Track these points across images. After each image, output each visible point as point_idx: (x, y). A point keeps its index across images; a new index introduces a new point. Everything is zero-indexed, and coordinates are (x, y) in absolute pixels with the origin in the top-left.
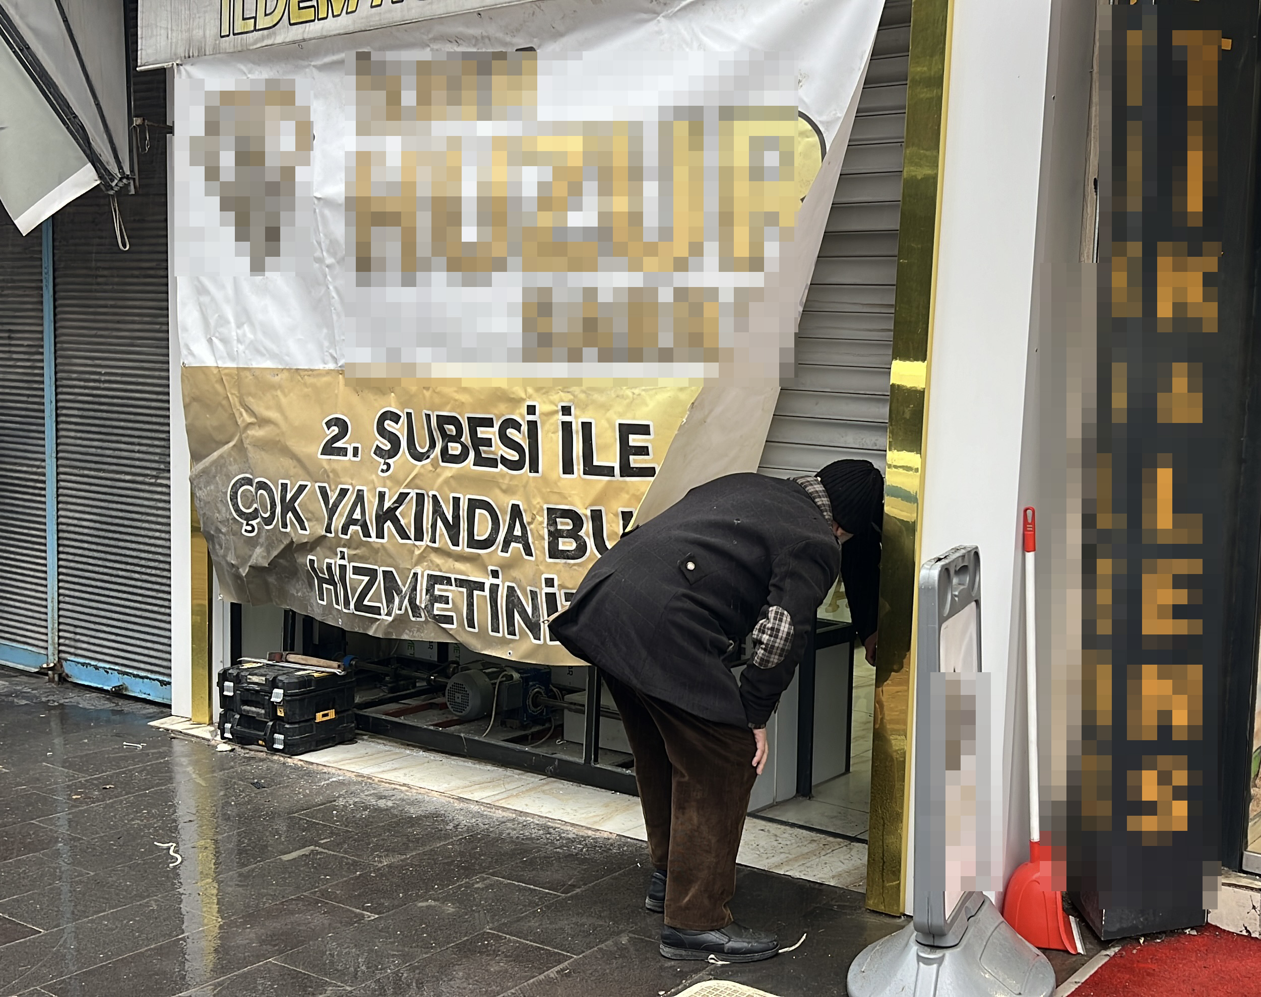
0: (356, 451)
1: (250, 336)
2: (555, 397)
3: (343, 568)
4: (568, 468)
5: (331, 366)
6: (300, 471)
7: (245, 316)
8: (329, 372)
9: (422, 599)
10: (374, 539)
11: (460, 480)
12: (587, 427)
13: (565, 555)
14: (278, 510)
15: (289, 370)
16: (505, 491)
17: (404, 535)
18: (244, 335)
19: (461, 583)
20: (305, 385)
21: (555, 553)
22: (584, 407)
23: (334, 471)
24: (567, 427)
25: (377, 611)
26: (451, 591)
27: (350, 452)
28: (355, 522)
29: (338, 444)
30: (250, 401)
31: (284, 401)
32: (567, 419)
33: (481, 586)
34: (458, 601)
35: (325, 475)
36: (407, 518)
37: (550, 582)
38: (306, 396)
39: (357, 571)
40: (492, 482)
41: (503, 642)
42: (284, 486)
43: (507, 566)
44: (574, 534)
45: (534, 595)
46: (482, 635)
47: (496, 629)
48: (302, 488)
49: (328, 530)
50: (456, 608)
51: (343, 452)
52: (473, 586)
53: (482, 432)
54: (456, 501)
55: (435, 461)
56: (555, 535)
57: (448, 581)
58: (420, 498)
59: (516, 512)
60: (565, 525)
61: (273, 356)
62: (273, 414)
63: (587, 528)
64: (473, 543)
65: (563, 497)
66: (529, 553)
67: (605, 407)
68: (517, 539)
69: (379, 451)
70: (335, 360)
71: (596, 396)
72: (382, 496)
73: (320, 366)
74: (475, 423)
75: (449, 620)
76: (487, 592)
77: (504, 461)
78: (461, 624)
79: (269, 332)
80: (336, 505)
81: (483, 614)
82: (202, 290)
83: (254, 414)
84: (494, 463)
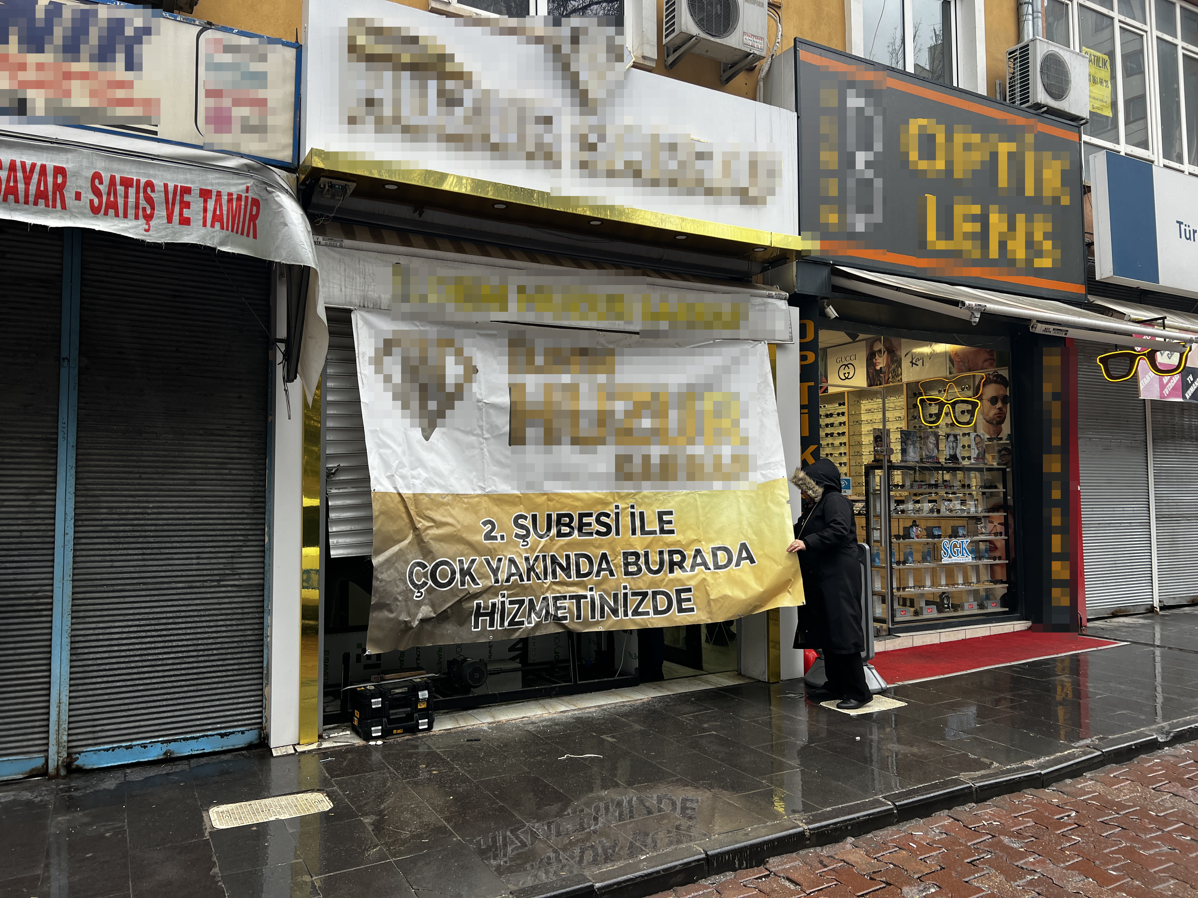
0: (502, 537)
1: (424, 475)
2: (628, 501)
3: (503, 603)
4: (634, 533)
5: (479, 492)
6: (470, 551)
8: (478, 496)
9: (552, 611)
10: (526, 582)
11: (569, 545)
12: (642, 514)
13: (632, 574)
14: (458, 576)
15: (452, 495)
16: (596, 548)
17: (539, 579)
18: (420, 474)
19: (571, 597)
20: (464, 502)
21: (627, 573)
22: (640, 505)
23: (494, 549)
24: (633, 514)
25: (522, 623)
26: (566, 603)
27: (499, 538)
28: (513, 575)
29: (493, 534)
30: (430, 513)
31: (454, 512)
32: (633, 510)
33: (585, 597)
34: (571, 607)
35: (491, 552)
36: (540, 569)
37: (625, 588)
38: (466, 509)
39: (511, 603)
40: (591, 544)
41: (598, 623)
42: (461, 562)
43: (598, 584)
44: (636, 563)
45: (616, 596)
46: (586, 621)
47: (593, 617)
48: (473, 561)
49: (497, 581)
50: (570, 611)
51: (495, 538)
52: (578, 598)
53: (585, 520)
54: (568, 557)
55: (552, 539)
56: (627, 564)
57: (565, 598)
58: (544, 557)
59: (604, 556)
60: (632, 559)
61: (440, 486)
63: (642, 560)
64: (579, 574)
65: (632, 546)
66: (612, 574)
67: (650, 505)
68: (604, 570)
69: (517, 536)
70: (483, 489)
71: (646, 500)
72: (527, 559)
73: (472, 492)
74: (581, 516)
75: (565, 618)
76: (589, 599)
77: (598, 533)
78: (572, 619)
80: (498, 568)
81: (586, 611)
82: (383, 445)
83: (433, 520)
84: (591, 534)
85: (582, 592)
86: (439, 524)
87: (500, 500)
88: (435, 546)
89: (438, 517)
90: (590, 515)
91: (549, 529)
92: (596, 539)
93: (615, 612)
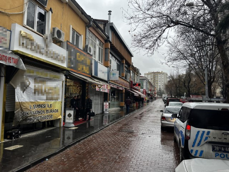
3: (32, 118)
4: (48, 107)
6: (28, 110)
7: (22, 97)
8: (29, 102)
11: (40, 109)
14: (26, 114)
20: (27, 103)
24: (47, 105)
37: (46, 115)
43: (43, 115)
47: (43, 119)
49: (31, 115)
61: (25, 101)
62: (26, 106)
63: (48, 111)
64: (41, 113)
69: (34, 108)
78: (40, 120)
82: (17, 94)
83: (23, 106)
85: (41, 116)
86: (24, 106)
87: (32, 102)
88: (24, 110)
89: (24, 105)
90: (43, 105)
91: (38, 107)
93: (45, 118)
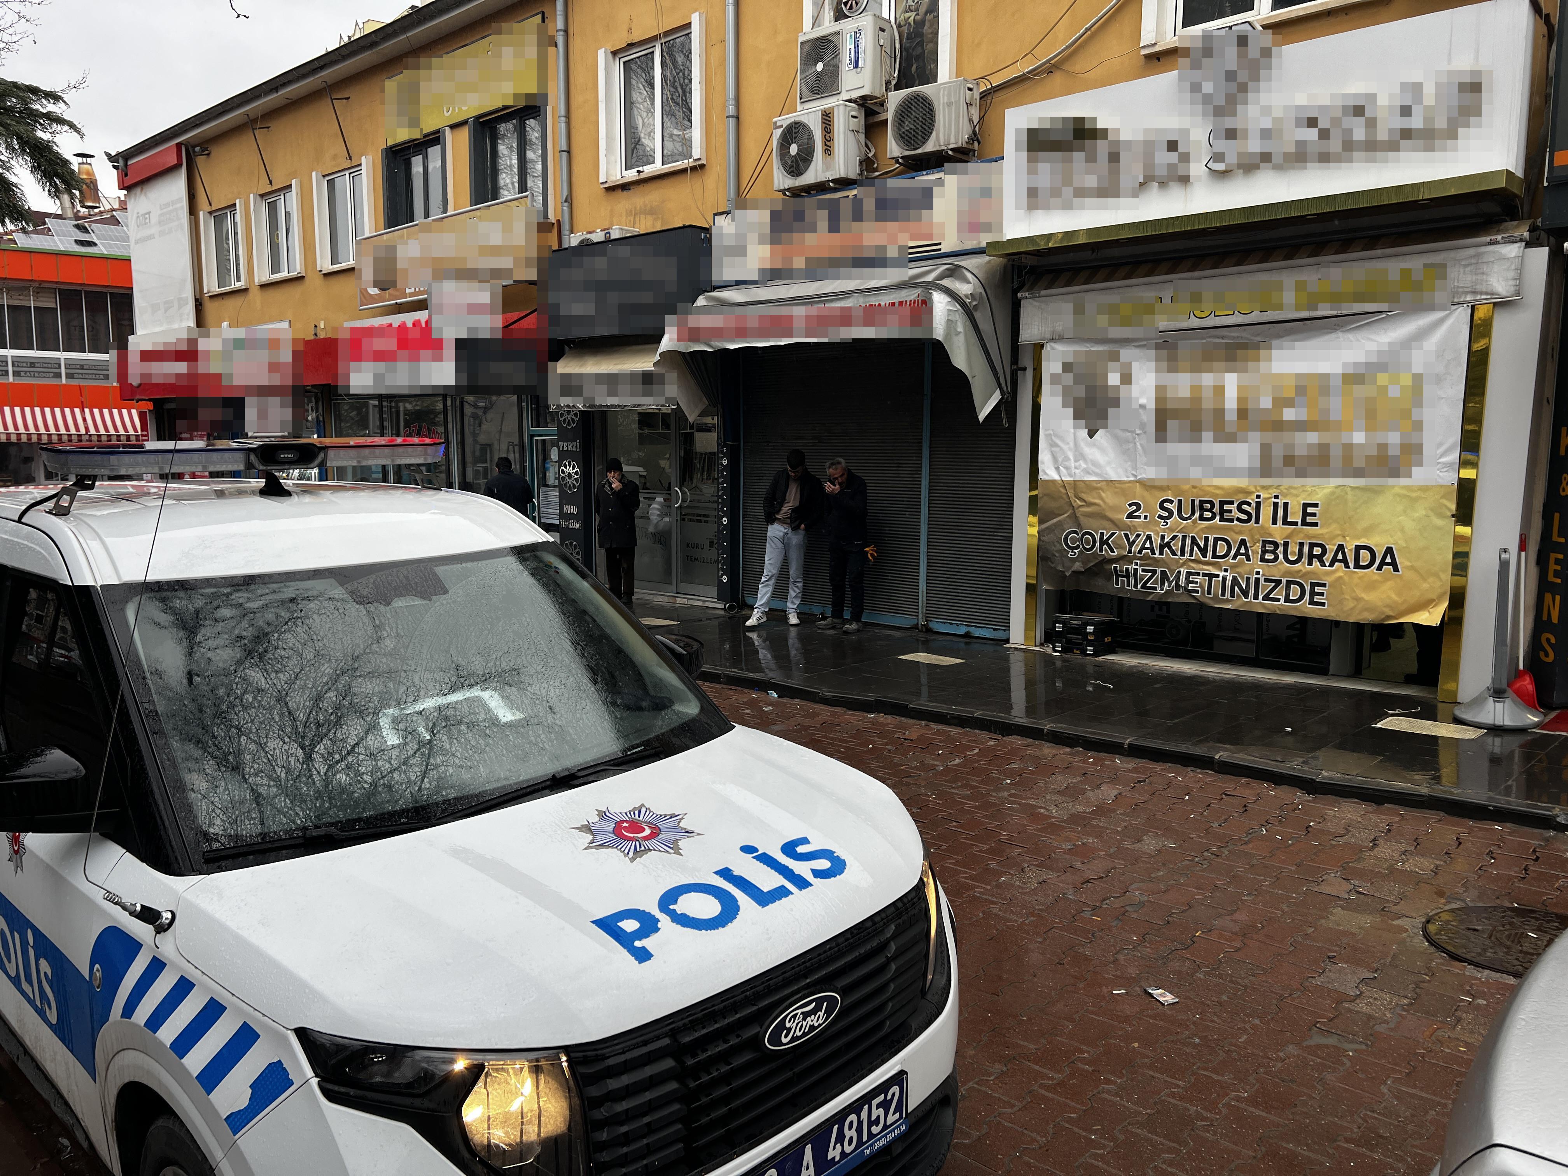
0: (1146, 517)
1: (1084, 466)
2: (1270, 491)
3: (1136, 570)
4: (1274, 522)
5: (1132, 479)
6: (1112, 526)
7: (1080, 456)
8: (1130, 482)
9: (1182, 582)
10: (1157, 555)
11: (1209, 529)
12: (1286, 505)
13: (1268, 561)
14: (1098, 544)
15: (1106, 481)
16: (1237, 533)
17: (1174, 553)
18: (1080, 465)
19: (1204, 575)
20: (1116, 488)
21: (1263, 560)
22: (1285, 496)
23: (1134, 526)
24: (1276, 505)
25: (1155, 588)
26: (1199, 579)
27: (1142, 517)
28: (1147, 548)
29: (1136, 514)
30: (1084, 496)
31: (1103, 495)
32: (1276, 500)
33: (1218, 576)
34: (1203, 583)
35: (1129, 528)
36: (1177, 546)
37: (1258, 573)
38: (1116, 493)
39: (1143, 571)
40: (1230, 529)
41: (1227, 601)
42: (1102, 534)
43: (1233, 567)
44: (1273, 552)
45: (1248, 579)
46: (1216, 596)
47: (1223, 594)
48: (1113, 534)
49: (1130, 552)
50: (1201, 586)
51: (1139, 517)
52: (1211, 576)
53: (1226, 507)
54: (1207, 539)
55: (1194, 522)
56: (1264, 552)
57: (1198, 574)
58: (1184, 538)
59: (1243, 542)
60: (1270, 547)
61: (1096, 474)
62: (1097, 501)
63: (1281, 549)
64: (1214, 556)
65: (1271, 535)
66: (1248, 559)
67: (1297, 496)
68: (1242, 554)
69: (1160, 517)
70: (1135, 476)
71: (1292, 491)
72: (1163, 537)
73: (1126, 479)
74: (1222, 503)
75: (1197, 592)
76: (1221, 578)
77: (1239, 519)
78: (1203, 593)
79: (1095, 464)
80: (1134, 542)
81: (1217, 588)
82: (1053, 445)
83: (1085, 501)
84: (1232, 521)
85: (1215, 571)
86: (1089, 504)
87: (1147, 485)
88: (1082, 519)
89: (1090, 499)
90: (1232, 503)
91: (1193, 513)
92: (1236, 525)
93: (1245, 593)
